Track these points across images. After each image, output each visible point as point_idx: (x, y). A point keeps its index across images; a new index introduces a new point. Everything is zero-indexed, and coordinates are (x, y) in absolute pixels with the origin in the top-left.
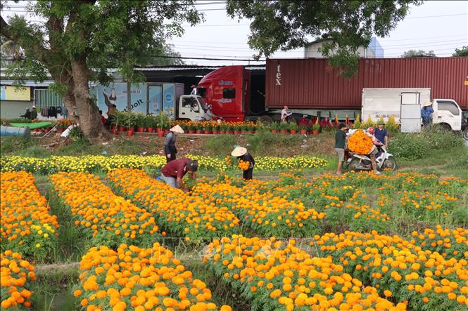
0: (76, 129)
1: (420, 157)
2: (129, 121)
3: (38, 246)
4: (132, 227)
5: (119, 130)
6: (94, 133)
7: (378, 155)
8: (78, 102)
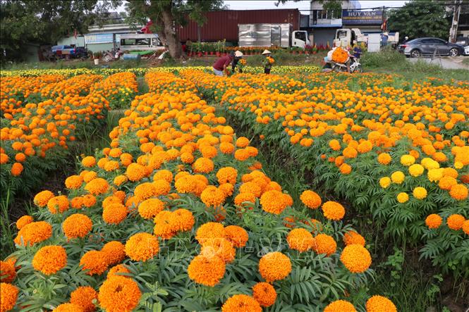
0: (167, 53)
1: (378, 66)
2: (198, 48)
3: (123, 100)
4: (180, 89)
5: (193, 54)
6: (178, 56)
7: (351, 64)
8: (167, 37)
